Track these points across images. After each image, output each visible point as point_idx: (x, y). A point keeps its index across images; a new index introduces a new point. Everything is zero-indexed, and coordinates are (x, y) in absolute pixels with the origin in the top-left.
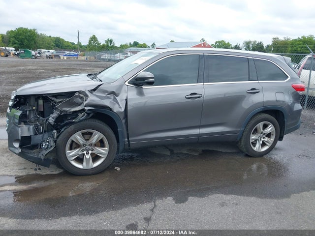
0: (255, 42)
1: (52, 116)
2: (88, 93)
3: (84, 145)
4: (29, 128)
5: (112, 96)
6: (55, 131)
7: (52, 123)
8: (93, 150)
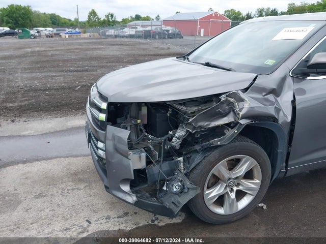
0: (268, 9)
1: (177, 135)
2: (243, 95)
3: (229, 179)
4: (140, 157)
5: (271, 97)
6: (181, 159)
7: (178, 148)
8: (238, 185)
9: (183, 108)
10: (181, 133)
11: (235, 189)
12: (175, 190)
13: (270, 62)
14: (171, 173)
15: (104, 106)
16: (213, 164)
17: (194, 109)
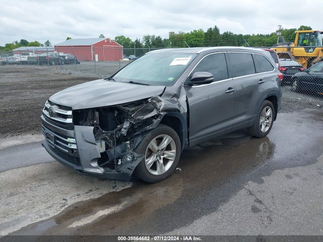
0: (153, 36)
1: (124, 127)
2: (160, 98)
3: (158, 151)
4: (101, 144)
5: (175, 99)
6: (128, 142)
7: (125, 135)
8: (163, 154)
9: (127, 108)
10: (126, 125)
11: (162, 157)
12: (129, 159)
13: (171, 79)
14: (124, 151)
15: (70, 113)
16: (149, 141)
17: (133, 109)
